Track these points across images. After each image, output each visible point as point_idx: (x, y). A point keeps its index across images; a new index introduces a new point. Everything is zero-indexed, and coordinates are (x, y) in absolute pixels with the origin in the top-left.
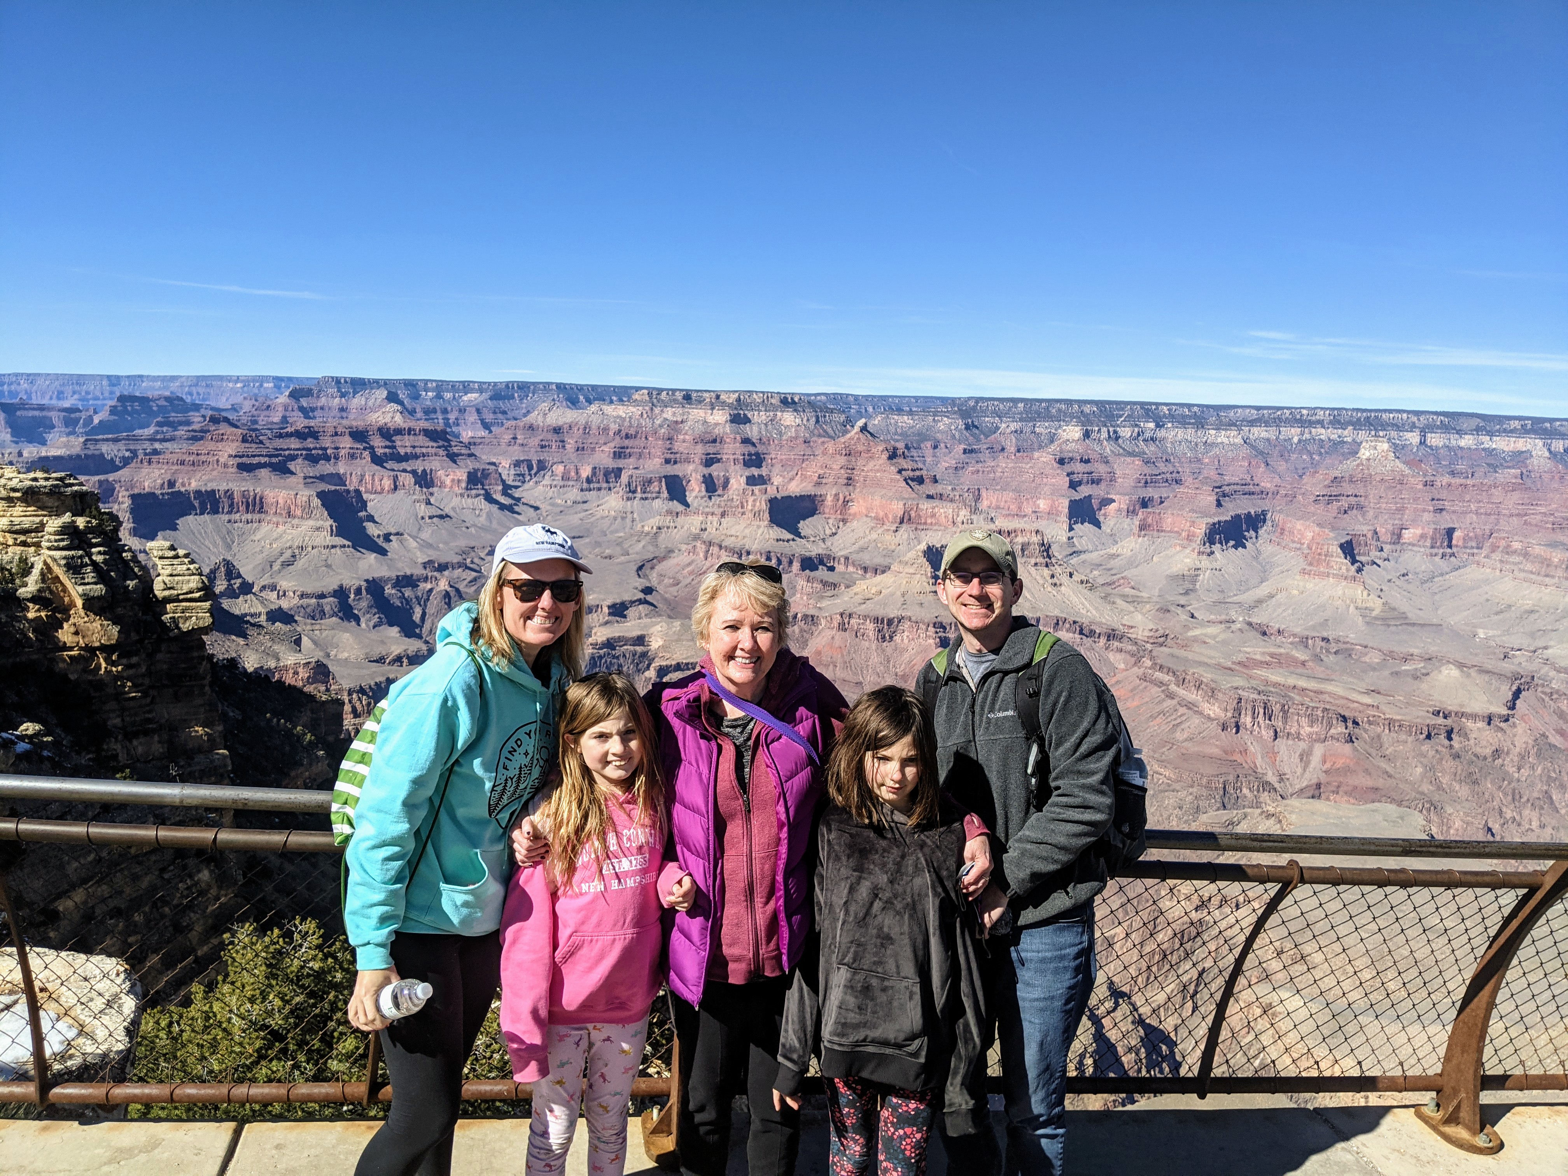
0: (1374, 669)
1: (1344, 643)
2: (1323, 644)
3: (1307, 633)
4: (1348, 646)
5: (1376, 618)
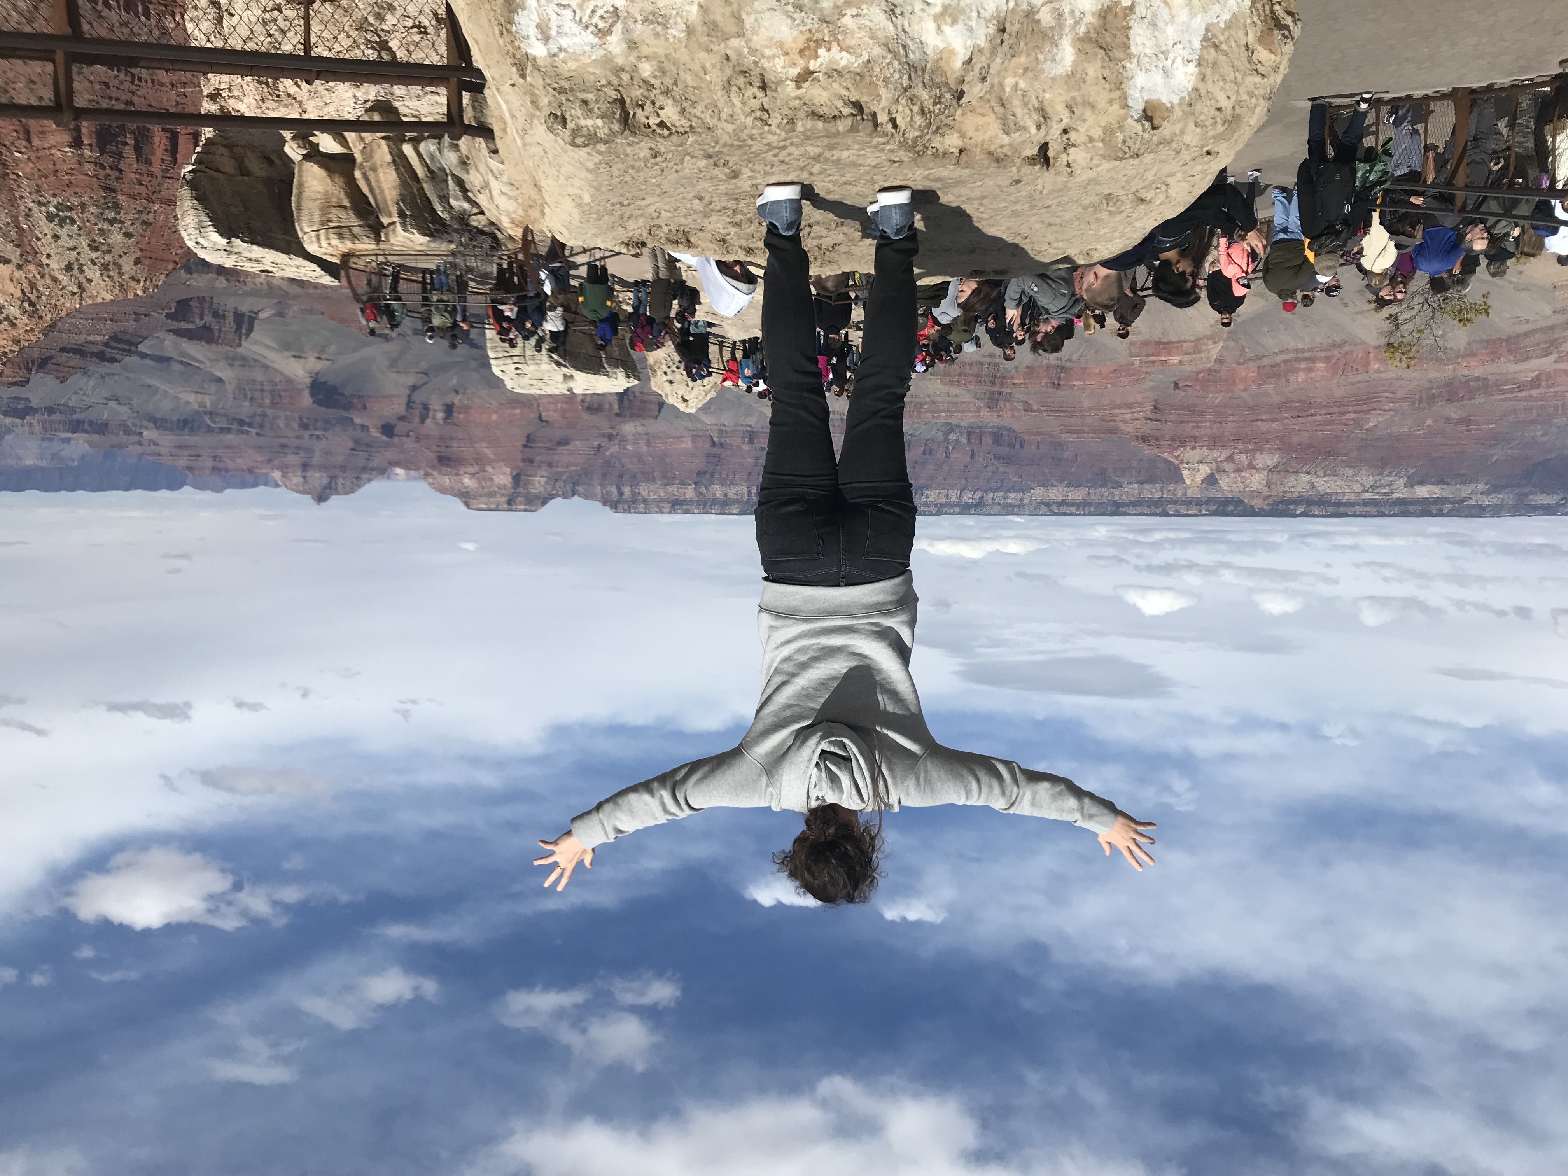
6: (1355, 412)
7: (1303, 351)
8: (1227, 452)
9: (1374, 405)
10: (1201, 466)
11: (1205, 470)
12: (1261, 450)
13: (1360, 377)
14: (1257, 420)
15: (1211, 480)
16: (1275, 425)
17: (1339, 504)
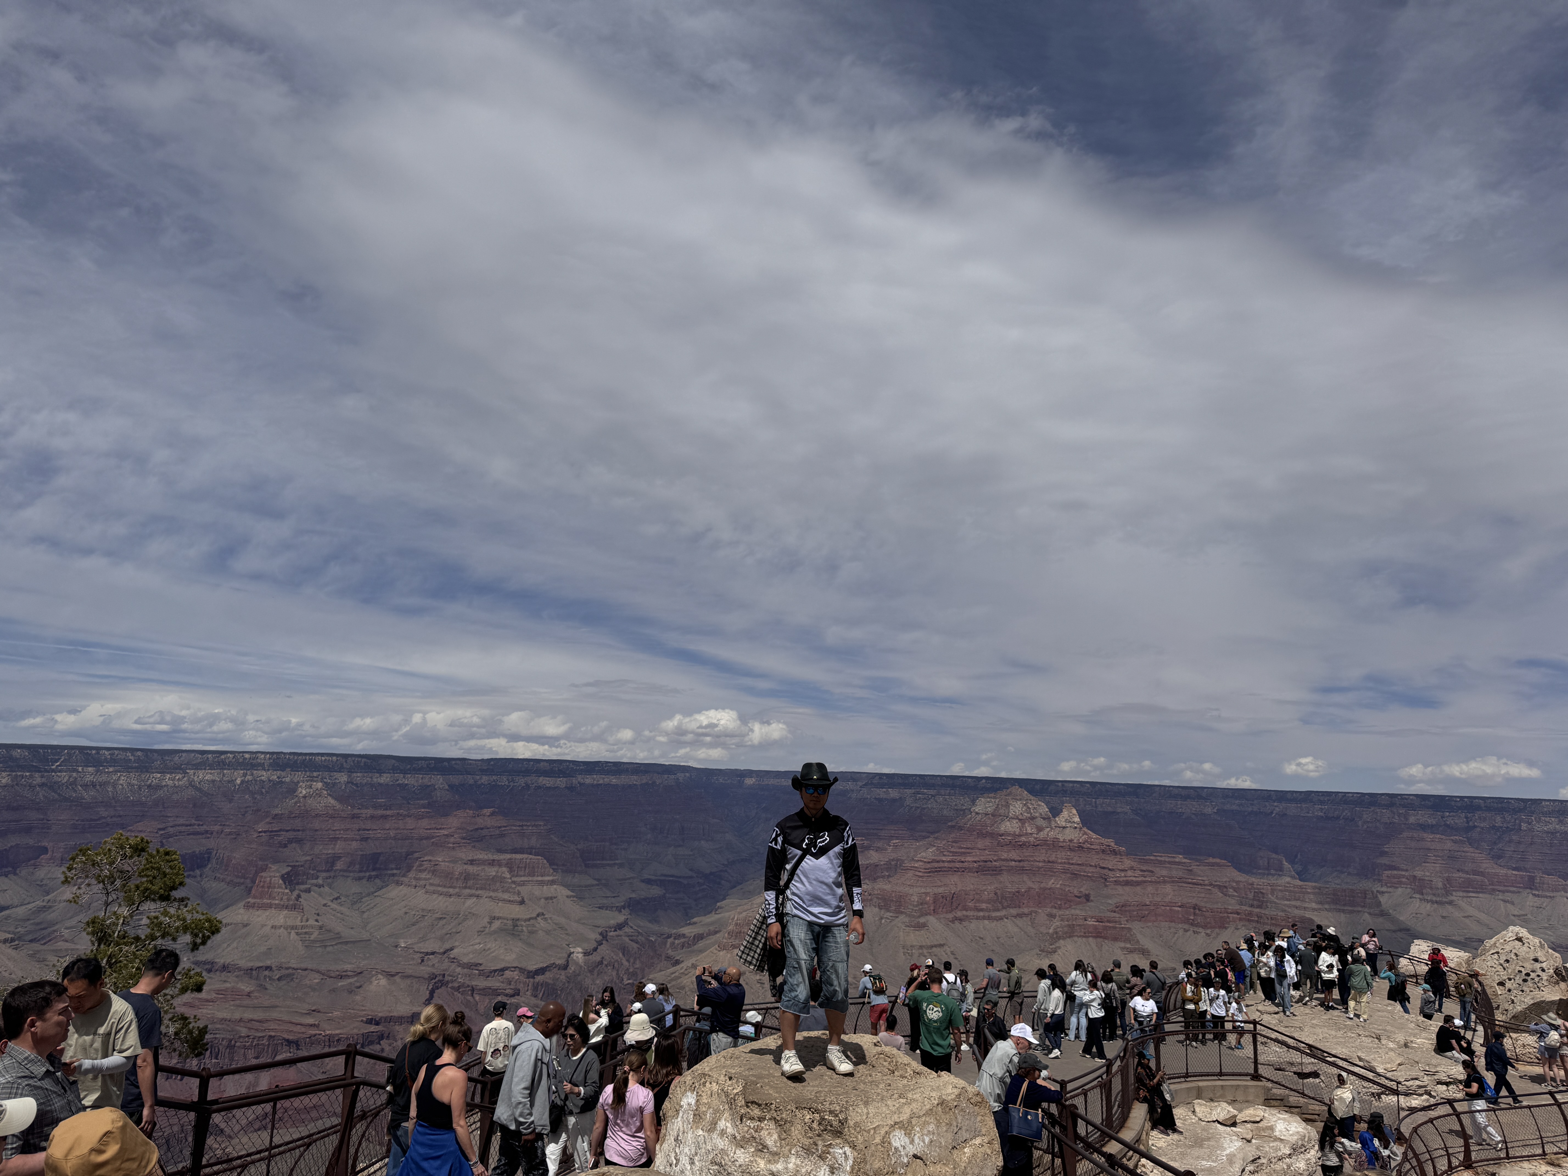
0: (314, 990)
1: (287, 968)
2: (267, 973)
3: (250, 964)
4: (290, 971)
5: (314, 941)
6: (943, 861)
7: (984, 918)
8: (1042, 835)
9: (929, 866)
10: (1064, 824)
11: (1061, 820)
12: (1014, 835)
13: (941, 890)
14: (1020, 861)
15: (1055, 812)
16: (1005, 856)
17: (953, 787)
